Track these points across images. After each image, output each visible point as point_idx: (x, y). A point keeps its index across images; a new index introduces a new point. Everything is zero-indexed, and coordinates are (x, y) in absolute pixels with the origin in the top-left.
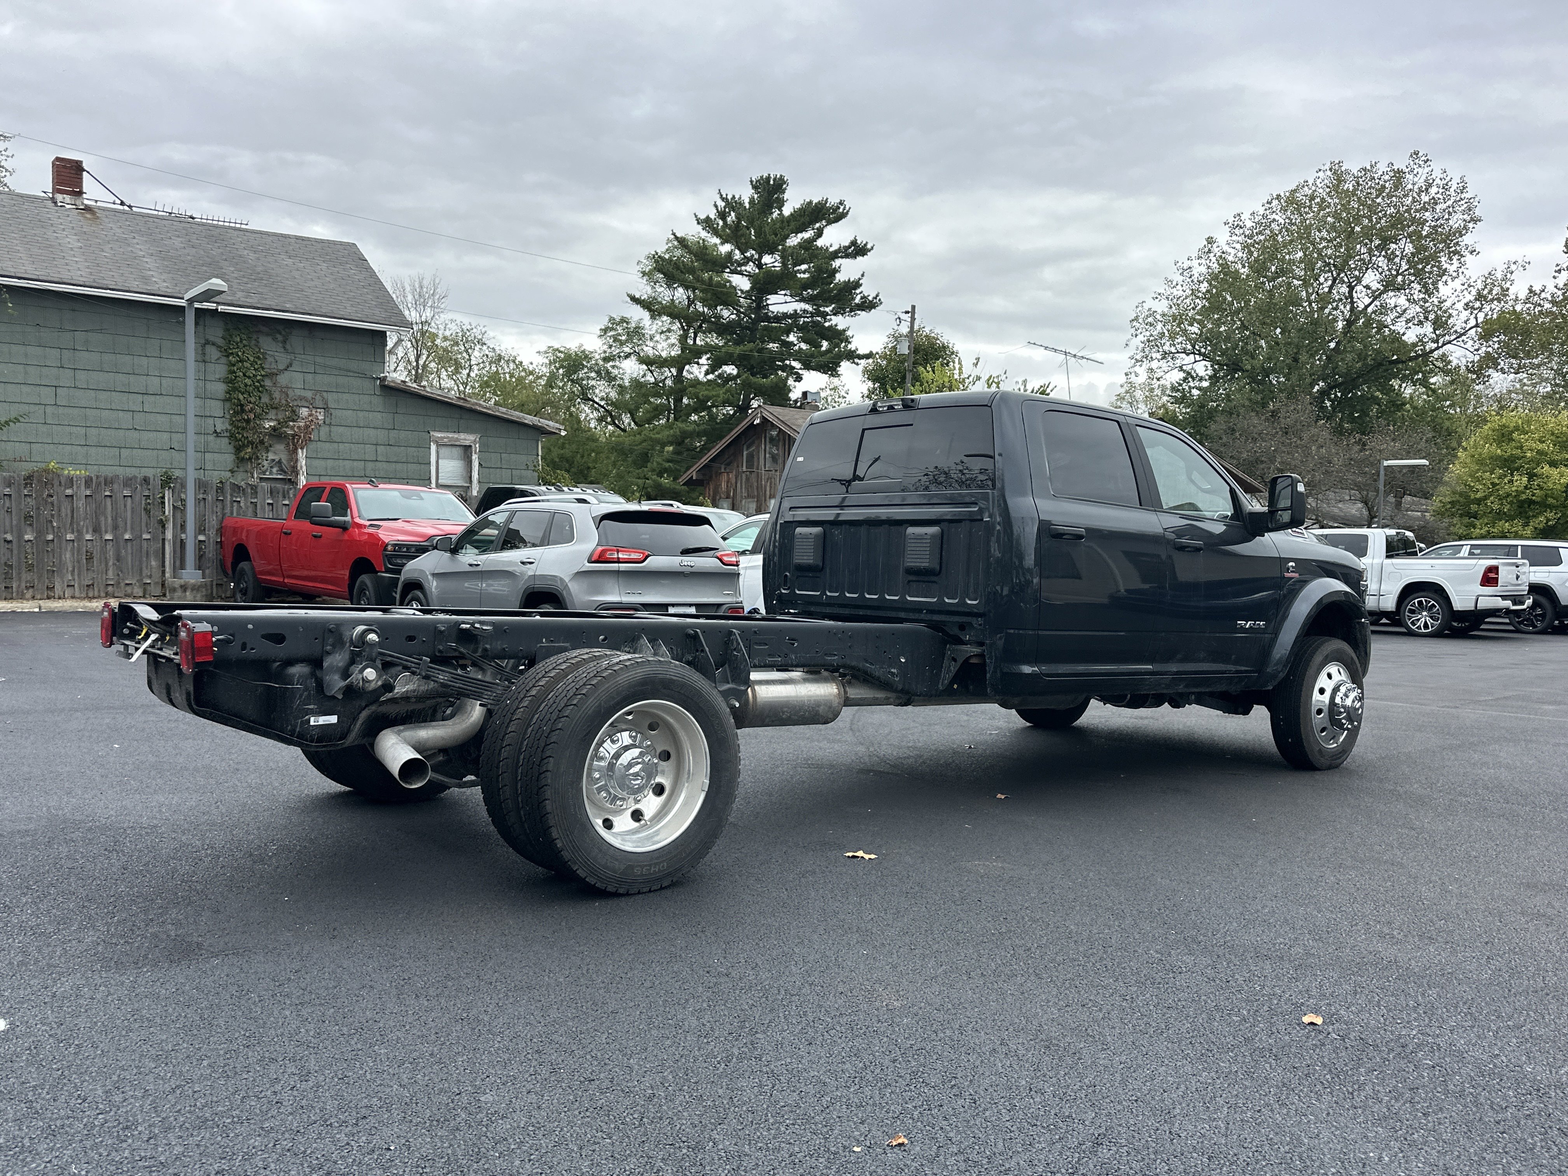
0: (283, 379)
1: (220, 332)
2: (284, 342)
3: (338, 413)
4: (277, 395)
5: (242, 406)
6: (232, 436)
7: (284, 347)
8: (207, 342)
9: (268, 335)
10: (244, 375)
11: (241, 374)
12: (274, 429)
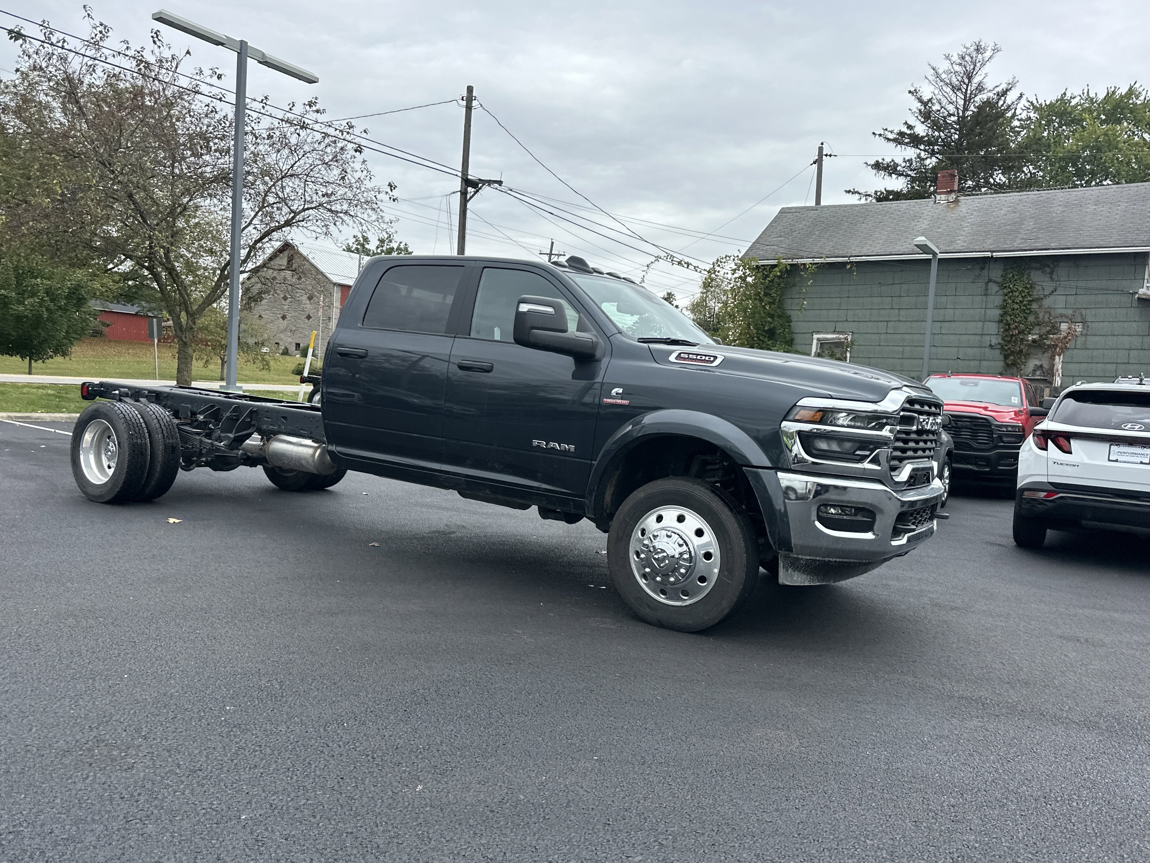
0: (1046, 303)
1: (1000, 273)
2: (1051, 273)
3: (1095, 325)
4: (1041, 316)
5: (1009, 325)
6: (1002, 348)
7: (1051, 278)
8: (990, 281)
9: (1036, 269)
10: (1013, 302)
11: (1010, 301)
12: (1034, 341)
